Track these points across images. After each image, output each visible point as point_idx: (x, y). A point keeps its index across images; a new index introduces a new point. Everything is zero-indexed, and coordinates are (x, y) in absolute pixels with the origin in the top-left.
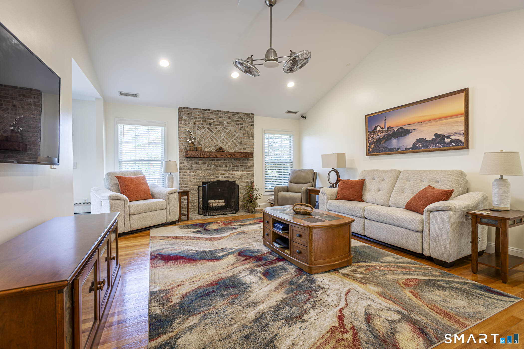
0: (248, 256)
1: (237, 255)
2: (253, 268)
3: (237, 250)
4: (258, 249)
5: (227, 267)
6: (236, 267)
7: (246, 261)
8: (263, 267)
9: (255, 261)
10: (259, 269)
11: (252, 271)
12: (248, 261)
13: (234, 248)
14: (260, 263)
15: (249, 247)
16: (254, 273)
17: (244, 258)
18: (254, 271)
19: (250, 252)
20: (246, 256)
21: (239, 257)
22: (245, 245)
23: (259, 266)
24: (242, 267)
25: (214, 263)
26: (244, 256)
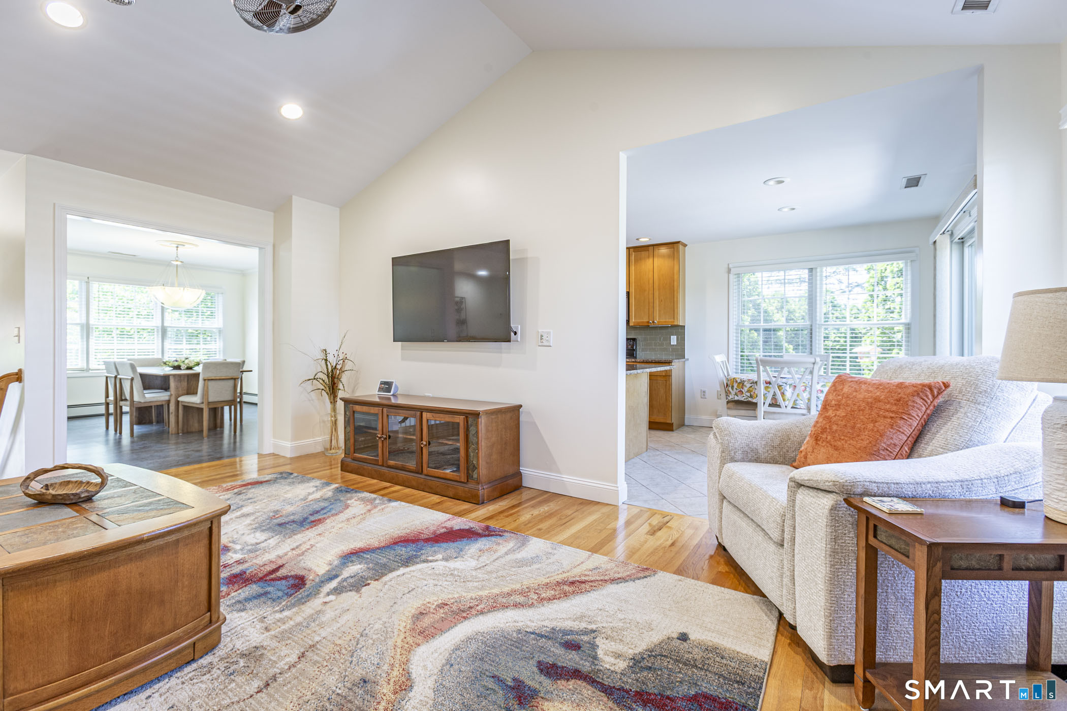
0: (273, 580)
1: (307, 577)
2: (251, 555)
3: (315, 592)
4: (243, 614)
5: (312, 546)
6: (293, 549)
7: (274, 567)
8: (229, 561)
9: (248, 572)
10: (238, 556)
11: (255, 549)
12: (268, 568)
13: (332, 597)
14: (237, 570)
15: (278, 616)
16: (250, 547)
17: (282, 573)
18: (250, 551)
19: (269, 593)
20: (280, 579)
21: (301, 573)
22: (299, 619)
23: (239, 562)
24: (280, 552)
25: (352, 547)
26: (285, 578)
